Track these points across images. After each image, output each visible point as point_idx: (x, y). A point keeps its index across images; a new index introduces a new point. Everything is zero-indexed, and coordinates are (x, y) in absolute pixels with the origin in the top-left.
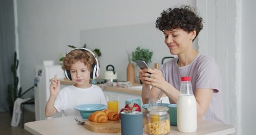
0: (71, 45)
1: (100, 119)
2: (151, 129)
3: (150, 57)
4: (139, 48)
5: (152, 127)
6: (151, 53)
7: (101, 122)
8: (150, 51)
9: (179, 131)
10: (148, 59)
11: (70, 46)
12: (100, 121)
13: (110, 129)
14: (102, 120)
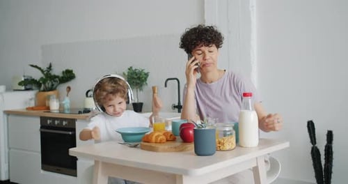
0: (35, 65)
1: (159, 139)
2: (218, 145)
3: (146, 79)
4: (131, 67)
5: (219, 143)
6: (147, 75)
7: (160, 143)
8: (146, 71)
9: (242, 147)
10: (143, 81)
11: (32, 66)
12: (159, 141)
13: (175, 148)
14: (161, 140)
